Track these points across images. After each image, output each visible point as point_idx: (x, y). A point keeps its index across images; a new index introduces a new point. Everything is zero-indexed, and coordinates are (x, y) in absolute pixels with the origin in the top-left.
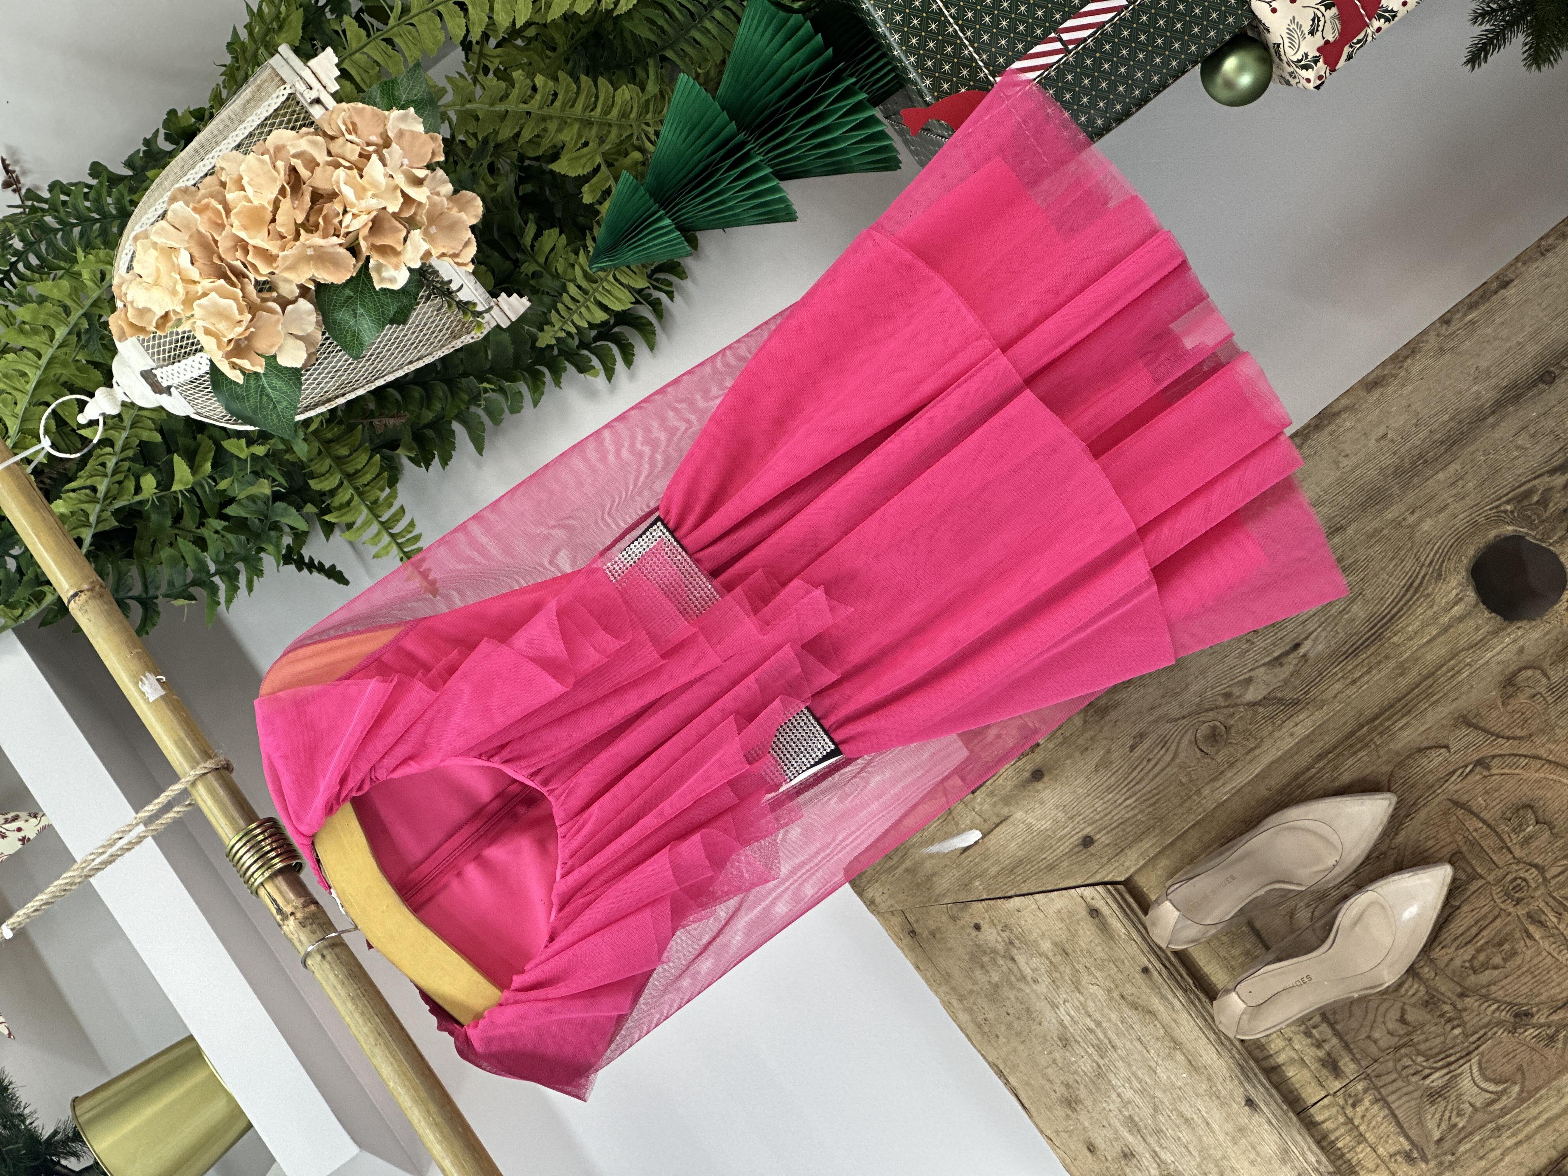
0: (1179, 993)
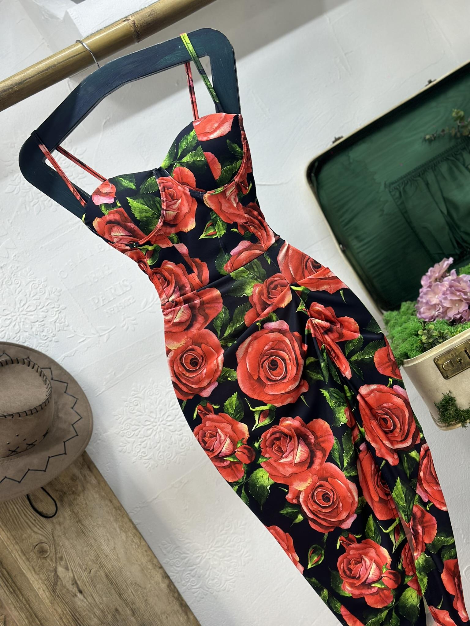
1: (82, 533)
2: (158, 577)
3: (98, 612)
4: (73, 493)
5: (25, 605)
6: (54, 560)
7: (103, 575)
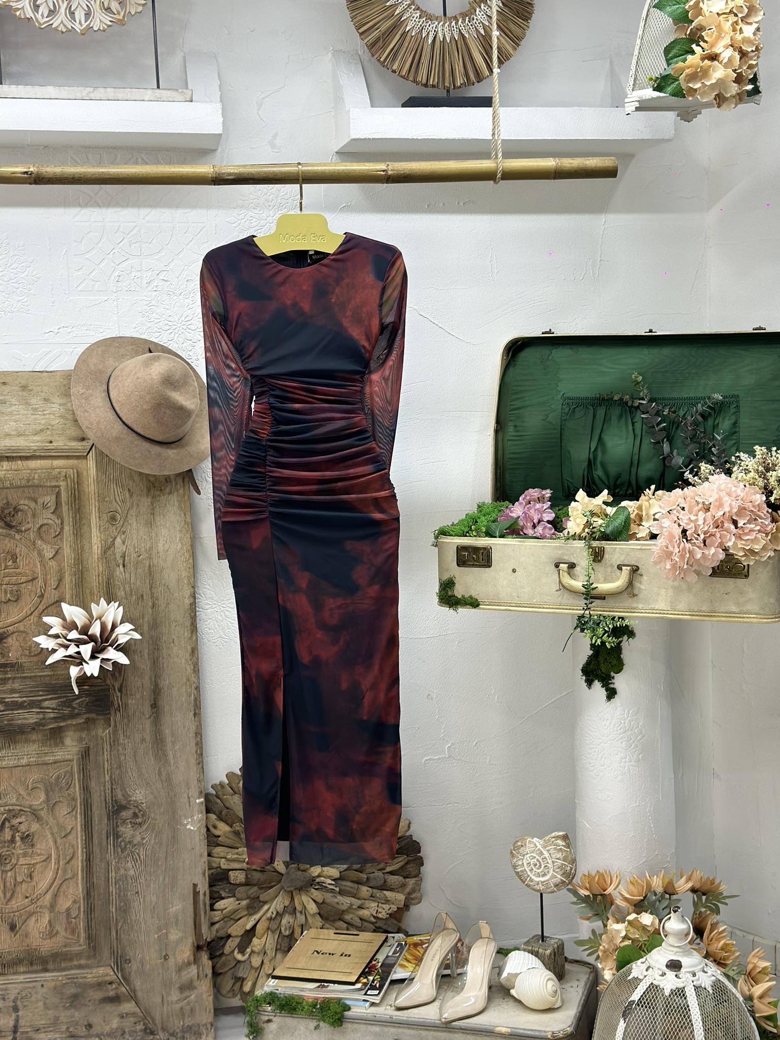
0: (36, 448)
1: (150, 524)
2: (187, 592)
3: (128, 589)
4: (161, 490)
5: (78, 550)
6: (118, 531)
7: (147, 564)
